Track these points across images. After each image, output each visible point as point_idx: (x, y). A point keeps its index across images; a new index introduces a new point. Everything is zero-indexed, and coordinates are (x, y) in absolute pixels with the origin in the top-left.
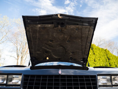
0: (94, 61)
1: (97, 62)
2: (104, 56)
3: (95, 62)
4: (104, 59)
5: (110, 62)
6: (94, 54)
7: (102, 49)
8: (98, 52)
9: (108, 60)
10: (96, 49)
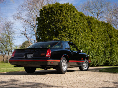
0: (91, 40)
1: (94, 41)
2: (104, 33)
3: (92, 42)
4: (104, 38)
5: (112, 41)
6: (91, 31)
7: (103, 23)
8: (97, 27)
9: (109, 38)
10: (94, 24)
